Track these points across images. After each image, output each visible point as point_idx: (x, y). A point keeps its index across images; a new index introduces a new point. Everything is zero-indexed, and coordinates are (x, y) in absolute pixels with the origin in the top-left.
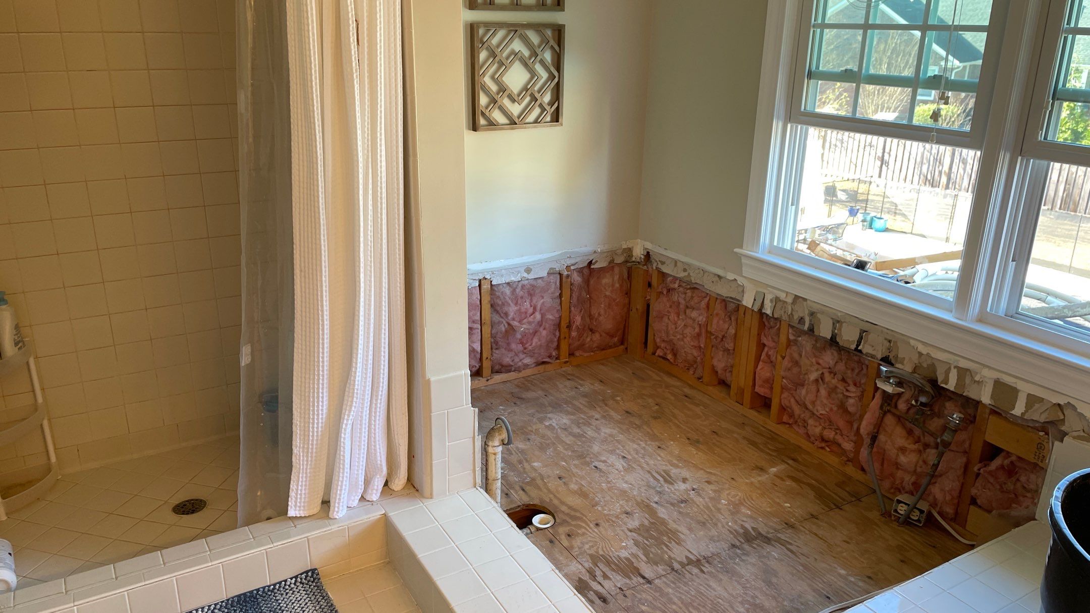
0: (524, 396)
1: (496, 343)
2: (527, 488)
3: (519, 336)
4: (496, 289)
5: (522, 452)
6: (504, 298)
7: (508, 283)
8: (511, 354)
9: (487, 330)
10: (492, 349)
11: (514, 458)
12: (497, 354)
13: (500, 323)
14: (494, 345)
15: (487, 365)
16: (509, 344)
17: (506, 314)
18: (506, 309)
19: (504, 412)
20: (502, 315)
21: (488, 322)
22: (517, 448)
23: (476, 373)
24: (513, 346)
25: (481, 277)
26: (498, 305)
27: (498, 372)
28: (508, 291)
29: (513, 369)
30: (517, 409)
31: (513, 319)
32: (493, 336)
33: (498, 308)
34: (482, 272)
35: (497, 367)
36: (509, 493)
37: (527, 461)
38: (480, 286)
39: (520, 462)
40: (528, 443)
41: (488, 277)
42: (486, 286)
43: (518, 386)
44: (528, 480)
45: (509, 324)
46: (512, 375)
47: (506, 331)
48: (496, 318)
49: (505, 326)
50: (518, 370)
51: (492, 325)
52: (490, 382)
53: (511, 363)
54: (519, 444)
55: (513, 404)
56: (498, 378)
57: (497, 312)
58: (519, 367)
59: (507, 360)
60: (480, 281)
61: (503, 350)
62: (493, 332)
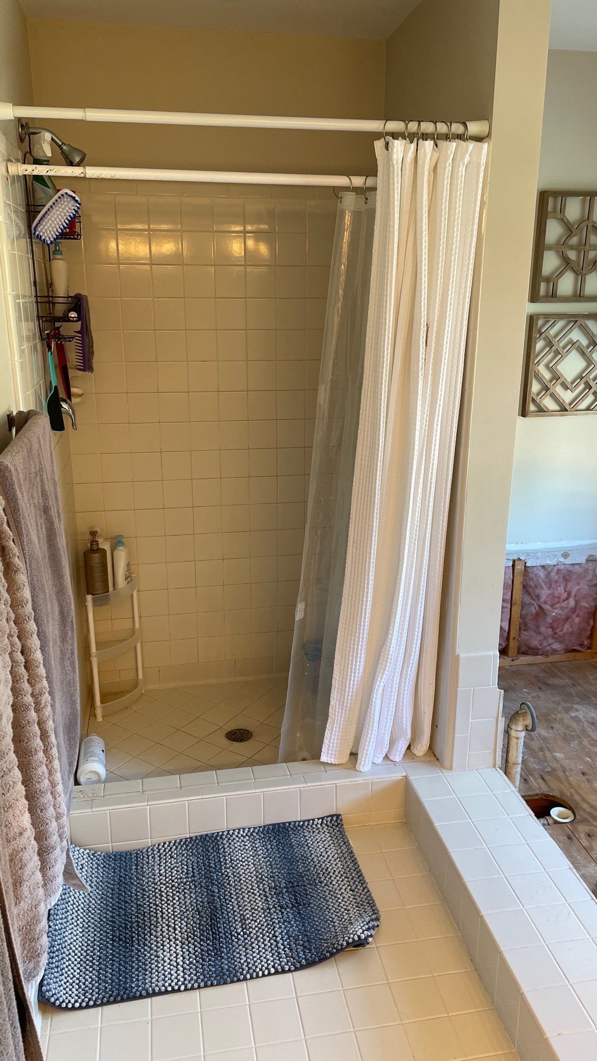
0: (550, 682)
1: (525, 624)
2: (547, 778)
3: (549, 620)
4: (530, 571)
5: (545, 739)
6: (538, 580)
7: (543, 567)
8: (539, 638)
9: (516, 610)
10: (520, 629)
11: (535, 745)
12: (525, 635)
13: (530, 604)
14: (523, 626)
15: (513, 644)
16: (538, 627)
17: (538, 597)
18: (538, 591)
19: (527, 694)
20: (534, 597)
21: (519, 603)
22: (539, 735)
23: (503, 652)
24: (543, 629)
25: (515, 558)
26: (531, 587)
27: (525, 653)
28: (542, 574)
29: (540, 652)
30: (541, 694)
31: (545, 602)
32: (522, 617)
33: (530, 590)
34: (517, 552)
35: (524, 649)
36: (528, 779)
37: (548, 749)
38: (513, 566)
39: (541, 749)
40: (551, 731)
41: (523, 558)
42: (519, 567)
43: (544, 671)
44: (549, 769)
45: (540, 607)
46: (539, 659)
47: (537, 614)
48: (527, 599)
49: (535, 608)
50: (545, 654)
51: (523, 605)
52: (516, 662)
53: (539, 647)
54: (541, 731)
55: (538, 689)
56: (524, 659)
57: (529, 594)
58: (547, 651)
59: (535, 643)
60: (514, 561)
61: (532, 633)
62: (524, 612)
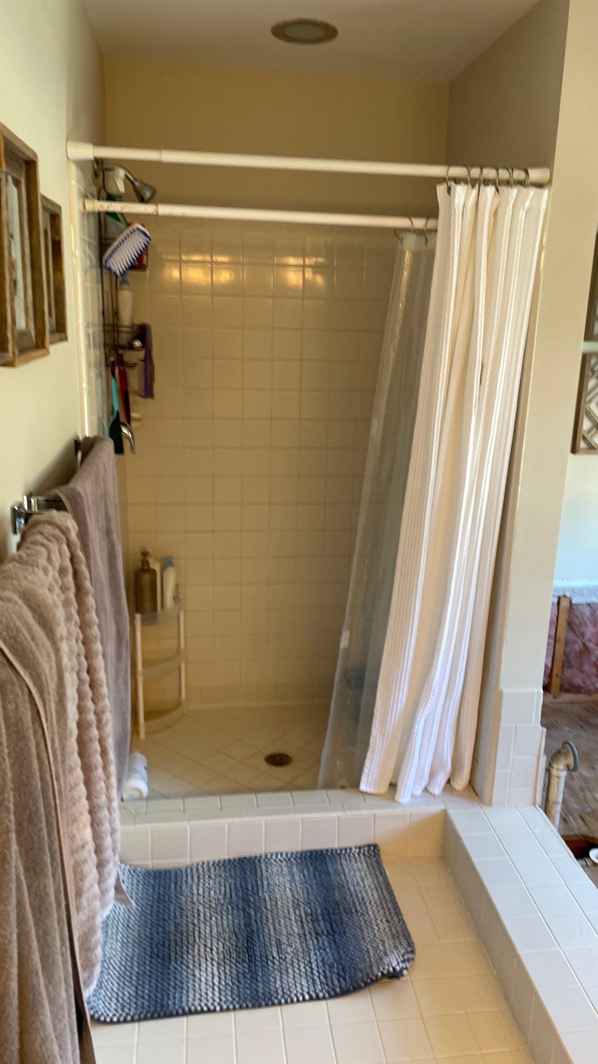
0: (592, 721)
1: (569, 662)
2: (587, 818)
3: (593, 658)
4: (575, 608)
5: (586, 780)
6: (583, 618)
7: (589, 605)
8: (583, 676)
9: (560, 647)
10: (563, 666)
11: (576, 784)
12: (568, 673)
13: (575, 642)
14: (566, 664)
15: (556, 681)
16: (581, 665)
17: (583, 634)
18: (583, 629)
19: (567, 732)
20: (579, 635)
21: (563, 640)
22: (580, 775)
23: (546, 688)
24: (586, 667)
25: (561, 594)
26: (576, 624)
27: (567, 691)
28: (587, 611)
29: (583, 690)
30: (583, 733)
31: (590, 641)
32: (566, 654)
33: (575, 628)
34: (563, 589)
35: (566, 686)
36: (567, 818)
37: (589, 790)
38: (559, 603)
39: (582, 789)
40: (592, 772)
41: (568, 595)
42: (564, 604)
43: (587, 710)
44: (589, 810)
45: (584, 645)
46: (582, 697)
47: (581, 652)
48: (572, 636)
49: (579, 646)
50: (589, 692)
51: (567, 642)
52: (559, 700)
53: (582, 684)
54: (583, 771)
55: (579, 727)
56: (567, 697)
57: (573, 630)
58: (590, 690)
59: (578, 681)
60: (559, 598)
61: (575, 671)
62: (568, 650)
